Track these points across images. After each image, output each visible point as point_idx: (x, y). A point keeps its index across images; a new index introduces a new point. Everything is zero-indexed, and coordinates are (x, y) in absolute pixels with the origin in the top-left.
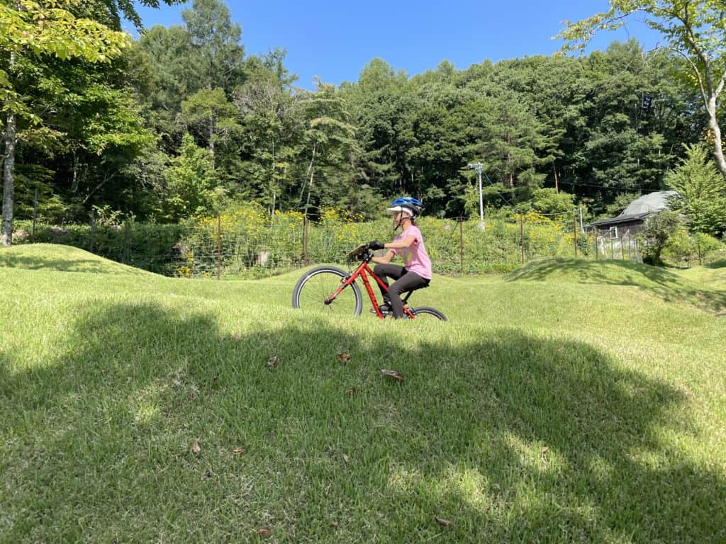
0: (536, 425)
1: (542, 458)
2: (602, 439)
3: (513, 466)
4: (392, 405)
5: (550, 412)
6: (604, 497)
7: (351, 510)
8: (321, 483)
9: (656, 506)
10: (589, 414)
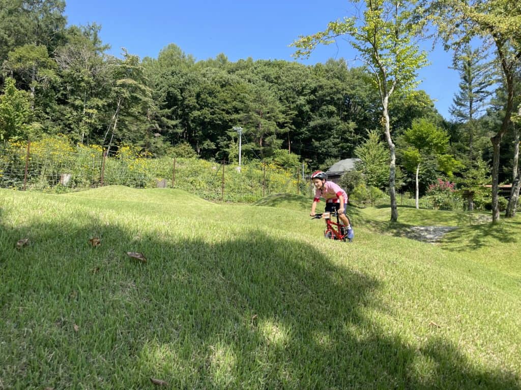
0: (251, 298)
1: (252, 324)
2: (300, 309)
3: (228, 330)
4: (132, 282)
5: (262, 287)
6: (297, 353)
7: (70, 376)
8: (44, 351)
9: (335, 360)
10: (291, 289)
